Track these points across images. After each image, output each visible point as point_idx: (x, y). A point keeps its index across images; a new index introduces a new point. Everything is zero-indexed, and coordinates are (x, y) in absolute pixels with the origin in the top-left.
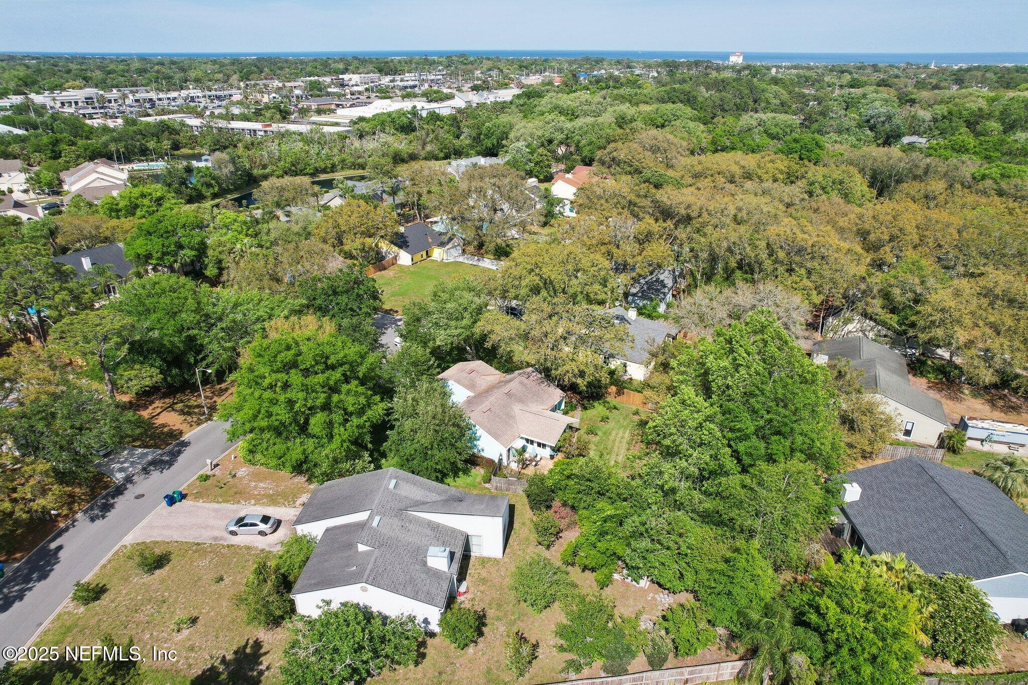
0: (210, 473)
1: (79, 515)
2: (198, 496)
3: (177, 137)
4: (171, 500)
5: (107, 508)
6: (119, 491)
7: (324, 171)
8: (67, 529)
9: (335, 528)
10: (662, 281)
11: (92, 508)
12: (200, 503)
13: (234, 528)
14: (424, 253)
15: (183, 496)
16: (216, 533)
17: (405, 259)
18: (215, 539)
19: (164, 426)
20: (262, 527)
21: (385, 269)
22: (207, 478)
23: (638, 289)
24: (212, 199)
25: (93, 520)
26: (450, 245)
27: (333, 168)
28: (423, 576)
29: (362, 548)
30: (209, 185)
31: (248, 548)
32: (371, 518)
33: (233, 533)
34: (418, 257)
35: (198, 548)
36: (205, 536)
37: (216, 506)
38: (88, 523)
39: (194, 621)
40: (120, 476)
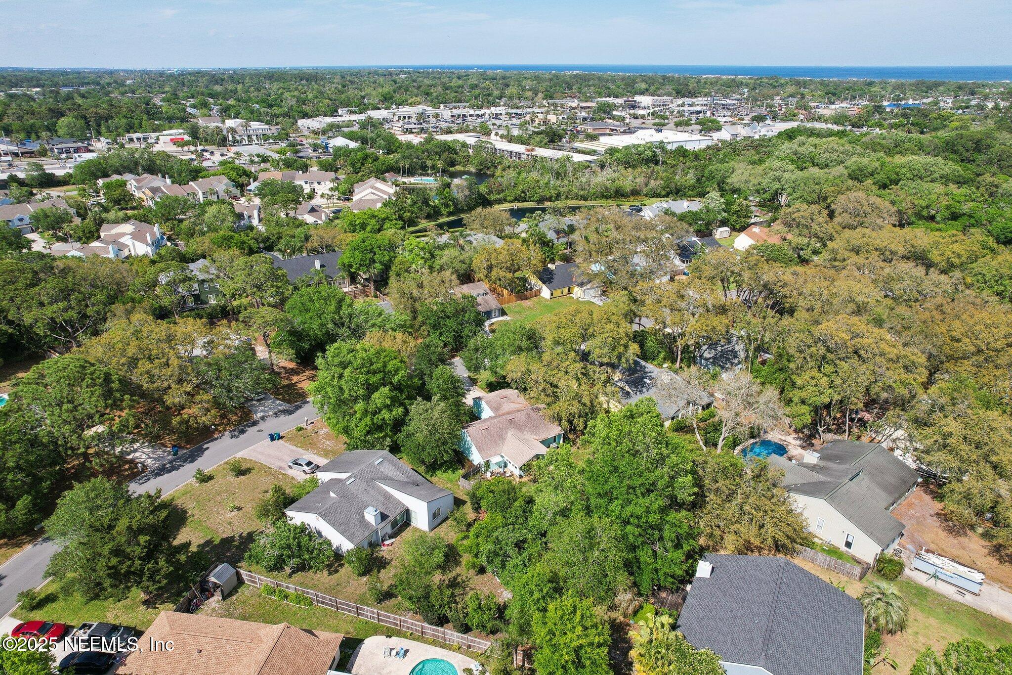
0: (305, 427)
1: (226, 433)
2: (290, 439)
3: (455, 156)
4: (272, 438)
5: (243, 432)
6: (255, 423)
7: (549, 199)
8: (216, 439)
9: (335, 479)
10: (736, 352)
11: (234, 430)
12: (287, 445)
13: (291, 464)
14: (566, 290)
15: (280, 437)
16: (283, 465)
17: (546, 293)
18: (280, 468)
19: (301, 388)
20: (305, 468)
21: (527, 298)
22: (301, 429)
23: (712, 355)
24: (447, 216)
25: (232, 437)
26: (589, 286)
27: (558, 197)
28: (357, 523)
29: (332, 495)
30: (447, 206)
31: (293, 478)
32: (349, 478)
33: (290, 467)
34: (557, 293)
35: (268, 470)
36: (275, 464)
37: (294, 448)
38: (228, 438)
39: (239, 509)
40: (259, 415)
